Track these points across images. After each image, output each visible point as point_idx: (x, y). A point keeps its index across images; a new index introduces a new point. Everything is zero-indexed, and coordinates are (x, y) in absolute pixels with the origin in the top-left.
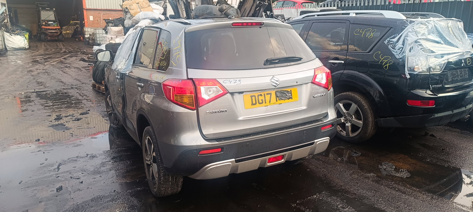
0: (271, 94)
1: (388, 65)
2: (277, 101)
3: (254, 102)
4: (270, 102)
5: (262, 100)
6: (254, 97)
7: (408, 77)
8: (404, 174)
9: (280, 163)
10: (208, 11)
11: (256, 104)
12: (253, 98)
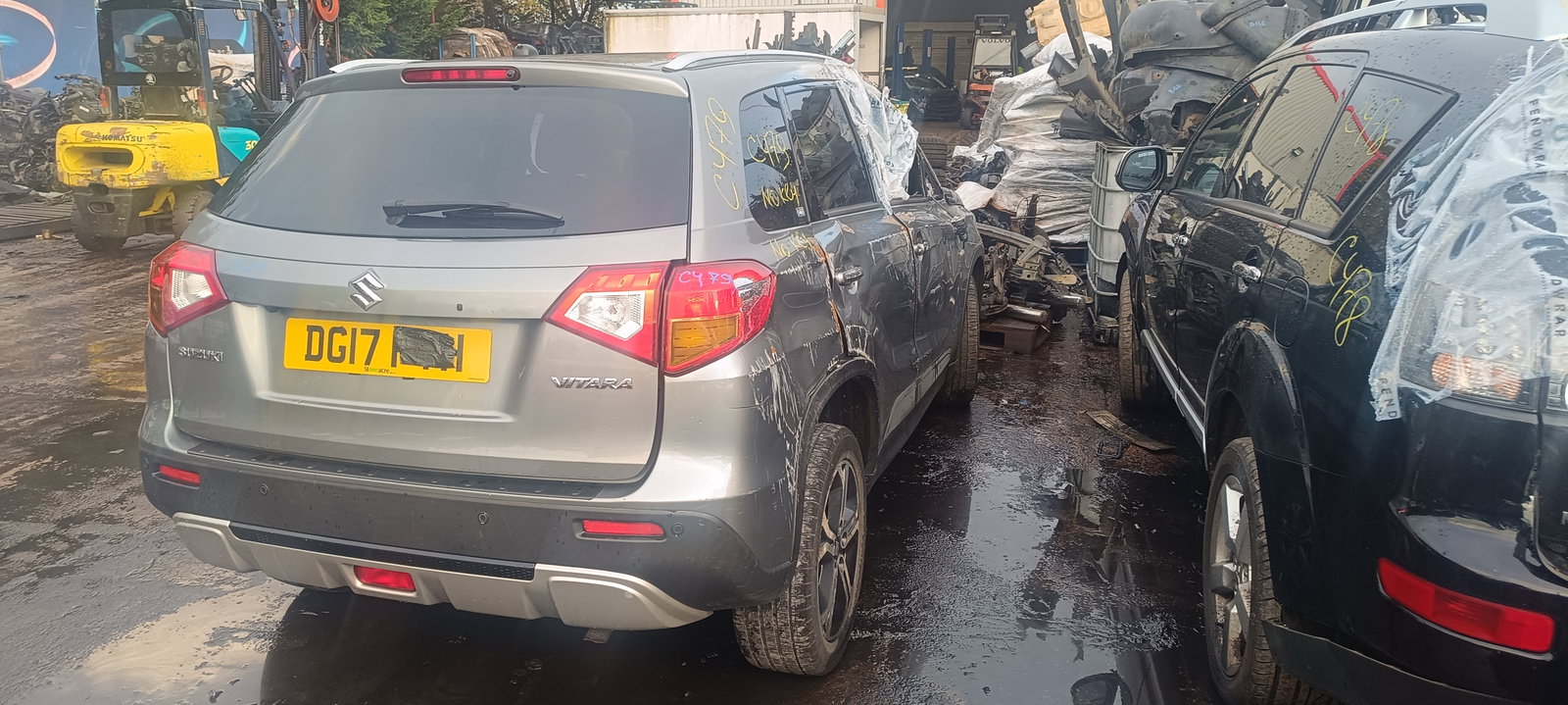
0: (376, 334)
1: (1349, 320)
2: (394, 364)
3: (315, 352)
4: (368, 362)
5: (342, 349)
6: (318, 333)
10: (1158, 25)
11: (318, 358)
12: (316, 335)
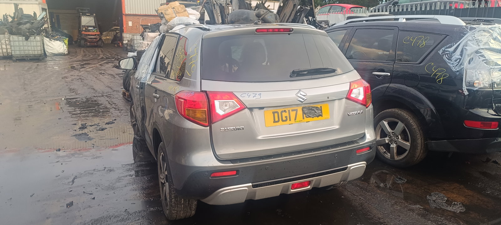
0: (297, 110)
1: (442, 78)
2: (304, 119)
3: (277, 120)
4: (295, 119)
5: (286, 117)
6: (277, 114)
7: (466, 93)
8: (458, 209)
9: (306, 190)
10: (244, 16)
11: (278, 121)
12: (276, 115)
